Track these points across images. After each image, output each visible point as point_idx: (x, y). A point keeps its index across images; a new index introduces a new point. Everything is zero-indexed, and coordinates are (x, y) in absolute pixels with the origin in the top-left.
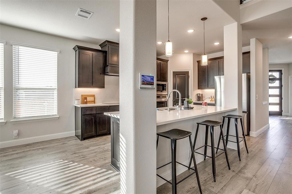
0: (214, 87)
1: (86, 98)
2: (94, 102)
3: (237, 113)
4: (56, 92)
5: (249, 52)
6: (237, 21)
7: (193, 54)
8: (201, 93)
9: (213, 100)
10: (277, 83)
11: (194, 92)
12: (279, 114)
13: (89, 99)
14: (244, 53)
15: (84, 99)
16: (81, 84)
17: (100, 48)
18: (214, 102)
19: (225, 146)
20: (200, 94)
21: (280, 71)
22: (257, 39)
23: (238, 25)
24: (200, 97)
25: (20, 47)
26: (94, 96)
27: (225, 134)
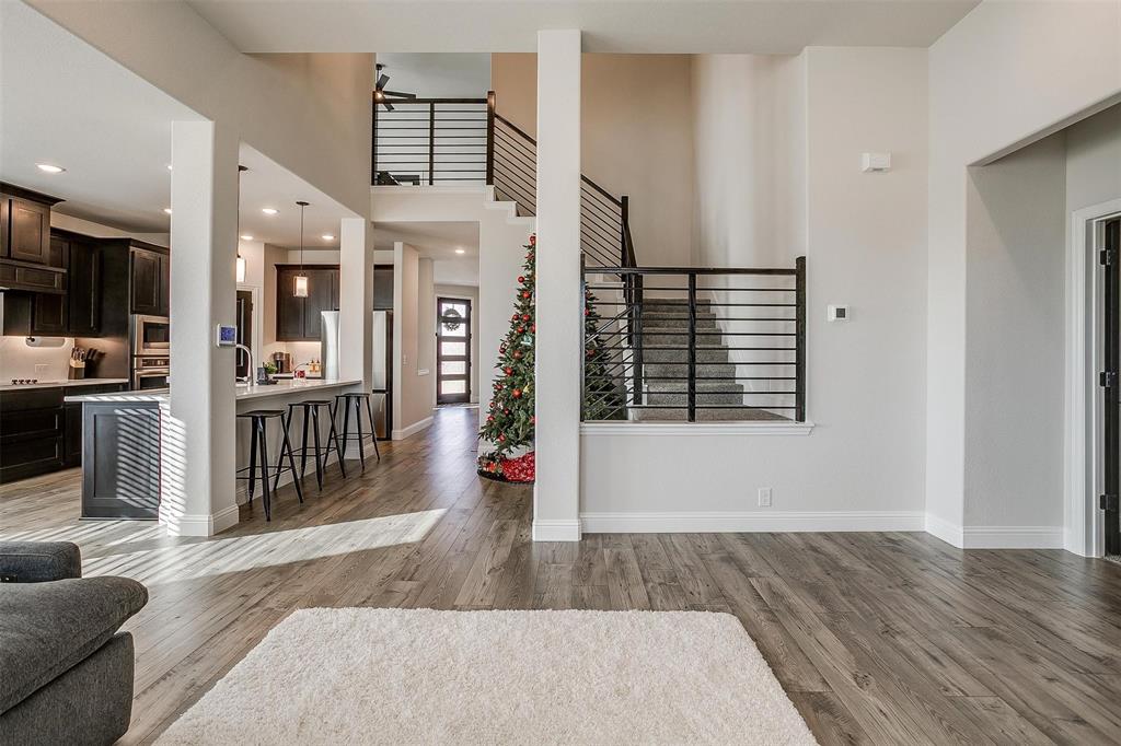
0: (319, 335)
3: (361, 390)
5: (391, 267)
6: (363, 216)
7: (266, 244)
8: (285, 352)
9: (317, 368)
10: (461, 331)
11: (264, 349)
12: (464, 399)
14: (377, 267)
18: (319, 375)
19: (341, 458)
20: (281, 354)
21: (468, 302)
22: (405, 244)
23: (366, 224)
24: (282, 363)
27: (340, 431)
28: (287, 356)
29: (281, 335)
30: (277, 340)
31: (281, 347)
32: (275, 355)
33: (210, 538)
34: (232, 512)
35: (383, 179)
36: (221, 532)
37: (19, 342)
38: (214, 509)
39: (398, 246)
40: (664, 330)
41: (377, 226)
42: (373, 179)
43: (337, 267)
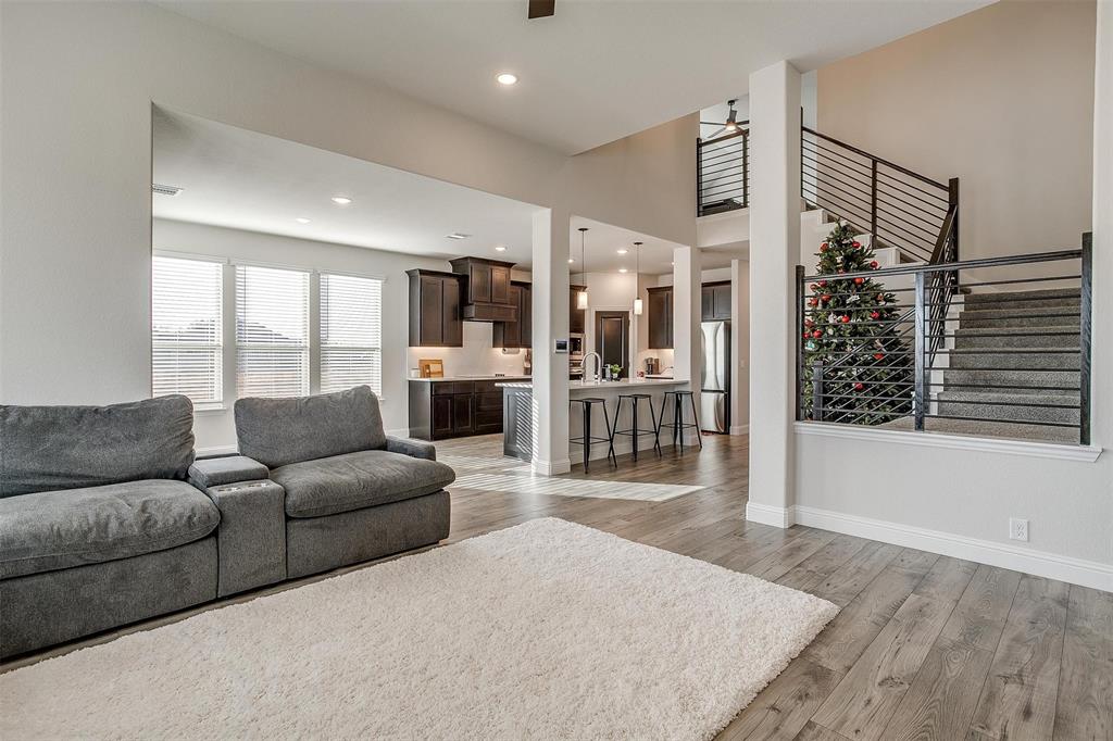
1: (428, 367)
2: (441, 373)
4: (377, 357)
5: (729, 282)
6: (687, 245)
7: (638, 274)
8: (654, 357)
11: (638, 355)
13: (434, 368)
15: (425, 367)
16: (426, 339)
17: (449, 269)
20: (652, 359)
23: (692, 250)
24: (652, 365)
25: (331, 276)
26: (440, 362)
28: (657, 361)
29: (652, 345)
30: (650, 348)
31: (653, 354)
32: (647, 360)
33: (550, 477)
34: (566, 463)
35: (706, 210)
36: (557, 474)
37: (499, 350)
38: (553, 459)
39: (735, 263)
40: (991, 330)
41: (703, 250)
42: (699, 212)
43: (672, 287)
